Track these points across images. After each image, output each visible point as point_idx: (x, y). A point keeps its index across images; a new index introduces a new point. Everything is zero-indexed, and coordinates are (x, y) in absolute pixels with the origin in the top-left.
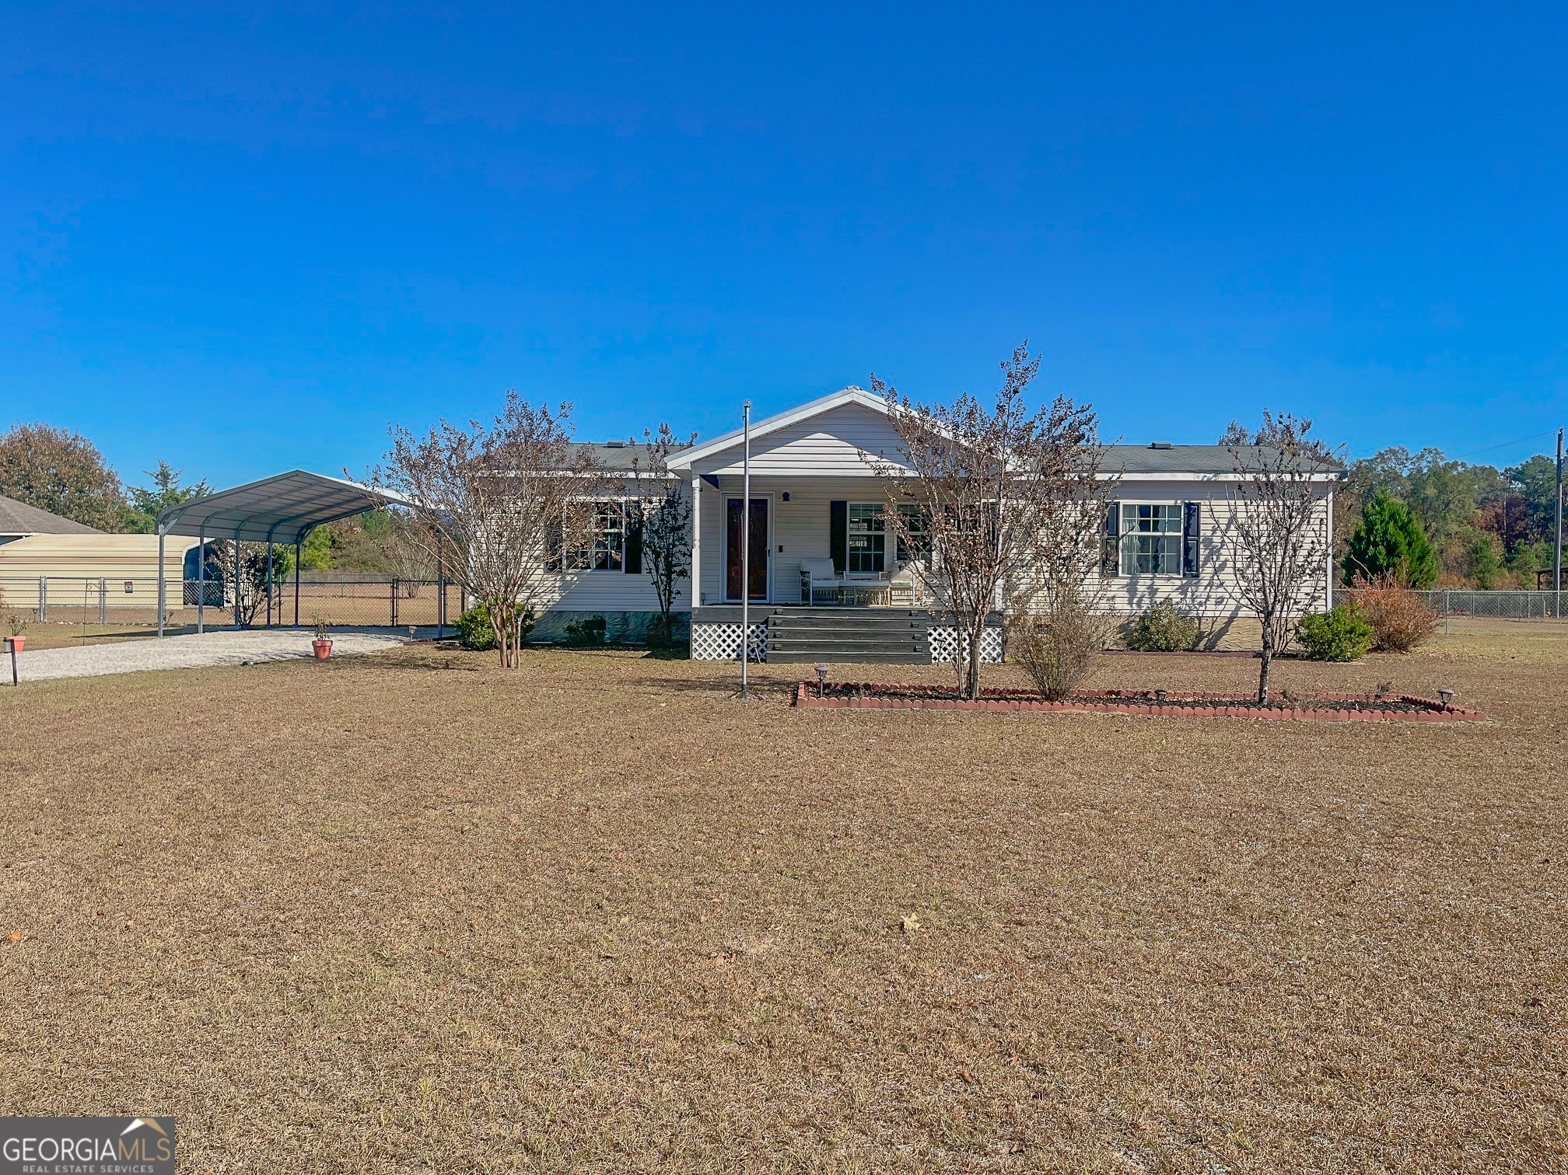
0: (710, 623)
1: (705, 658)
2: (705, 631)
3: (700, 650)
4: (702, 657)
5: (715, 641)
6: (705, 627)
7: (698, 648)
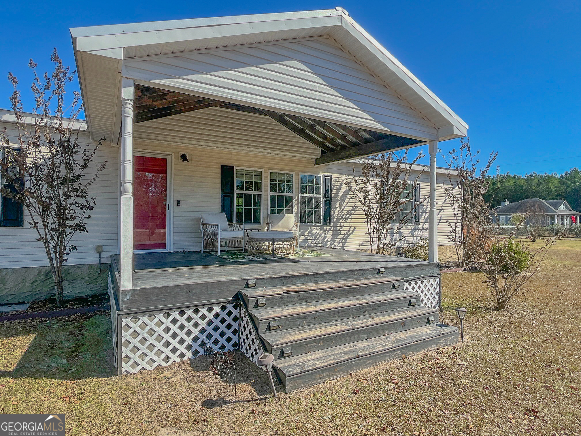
0: (151, 313)
1: (143, 369)
2: (144, 325)
3: (135, 357)
4: (139, 368)
5: (159, 338)
6: (144, 319)
7: (131, 355)
